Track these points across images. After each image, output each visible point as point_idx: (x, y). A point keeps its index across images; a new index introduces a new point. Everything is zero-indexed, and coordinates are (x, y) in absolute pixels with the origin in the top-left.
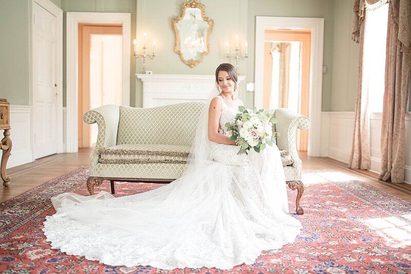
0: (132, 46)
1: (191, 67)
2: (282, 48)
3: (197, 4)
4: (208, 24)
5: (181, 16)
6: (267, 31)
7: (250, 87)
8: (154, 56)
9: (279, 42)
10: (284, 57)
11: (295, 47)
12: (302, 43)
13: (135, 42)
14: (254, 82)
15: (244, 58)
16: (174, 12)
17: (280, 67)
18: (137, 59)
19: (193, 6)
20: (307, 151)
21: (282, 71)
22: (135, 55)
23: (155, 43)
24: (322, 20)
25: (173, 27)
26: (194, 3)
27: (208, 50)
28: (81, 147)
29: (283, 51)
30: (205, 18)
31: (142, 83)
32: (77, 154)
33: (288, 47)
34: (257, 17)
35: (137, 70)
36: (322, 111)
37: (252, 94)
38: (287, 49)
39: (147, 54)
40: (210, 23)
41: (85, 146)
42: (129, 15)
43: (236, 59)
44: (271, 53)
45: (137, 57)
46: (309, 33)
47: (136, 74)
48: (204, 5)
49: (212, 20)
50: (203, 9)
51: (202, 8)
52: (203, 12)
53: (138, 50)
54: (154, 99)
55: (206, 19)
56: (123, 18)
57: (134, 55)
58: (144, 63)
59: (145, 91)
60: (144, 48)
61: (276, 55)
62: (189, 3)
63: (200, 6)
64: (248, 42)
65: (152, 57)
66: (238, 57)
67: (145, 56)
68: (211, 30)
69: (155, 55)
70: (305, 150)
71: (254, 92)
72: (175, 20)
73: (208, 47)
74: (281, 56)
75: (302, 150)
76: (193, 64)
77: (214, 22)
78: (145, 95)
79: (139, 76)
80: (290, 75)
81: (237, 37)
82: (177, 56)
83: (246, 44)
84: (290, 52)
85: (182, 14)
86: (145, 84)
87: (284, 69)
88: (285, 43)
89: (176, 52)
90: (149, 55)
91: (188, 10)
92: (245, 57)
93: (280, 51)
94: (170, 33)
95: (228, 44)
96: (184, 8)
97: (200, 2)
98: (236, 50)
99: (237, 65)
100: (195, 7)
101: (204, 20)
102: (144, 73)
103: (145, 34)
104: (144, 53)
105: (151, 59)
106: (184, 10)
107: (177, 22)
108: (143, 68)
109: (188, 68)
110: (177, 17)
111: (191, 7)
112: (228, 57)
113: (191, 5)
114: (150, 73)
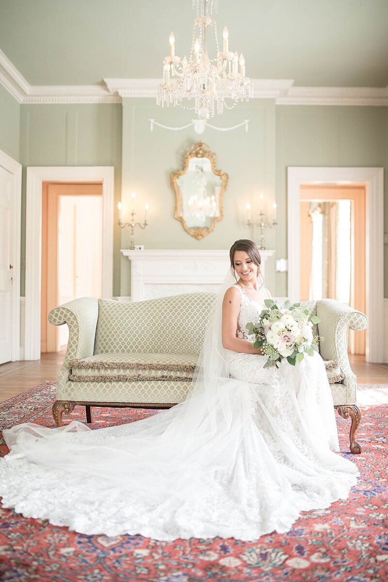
0: (116, 212)
1: (198, 239)
2: (326, 209)
3: (206, 152)
4: (221, 179)
5: (183, 169)
6: (303, 187)
7: (281, 265)
8: (145, 224)
9: (321, 201)
10: (329, 220)
11: (344, 207)
12: (353, 201)
13: (120, 206)
14: (287, 258)
15: (272, 226)
16: (174, 165)
17: (324, 235)
18: (122, 229)
19: (199, 156)
20: (364, 355)
21: (327, 240)
22: (120, 224)
23: (147, 207)
24: (381, 170)
25: (172, 185)
26: (201, 152)
27: (222, 215)
28: (44, 351)
29: (327, 212)
30: (216, 171)
31: (129, 262)
32: (39, 361)
33: (334, 207)
34: (289, 169)
35: (123, 244)
36: (385, 297)
37: (284, 275)
38: (333, 210)
39: (136, 222)
40: (224, 178)
41: (49, 350)
42: (112, 169)
43: (261, 226)
44: (310, 216)
45: (122, 226)
46: (363, 188)
47: (121, 250)
48: (214, 154)
49: (227, 174)
50: (214, 159)
51: (212, 157)
52: (214, 163)
53: (125, 217)
54: (146, 284)
55: (218, 173)
56: (104, 174)
57: (118, 224)
58: (132, 234)
59: (133, 273)
60: (132, 214)
61: (318, 218)
62: (194, 152)
63: (209, 155)
64: (277, 202)
65: (143, 226)
66: (263, 224)
67: (133, 225)
68: (225, 186)
69: (147, 223)
70: (363, 353)
71: (287, 272)
72: (175, 174)
73: (221, 212)
74: (324, 220)
75: (357, 353)
76: (201, 235)
77: (230, 175)
78: (134, 279)
79: (126, 253)
80: (338, 246)
81: (262, 196)
82: (178, 224)
83: (275, 206)
84: (336, 214)
85: (185, 167)
86: (133, 264)
87: (329, 237)
88: (329, 203)
89: (176, 219)
90: (139, 224)
91: (193, 161)
92: (274, 224)
93: (323, 213)
94: (169, 193)
95: (248, 206)
96: (187, 158)
97: (208, 150)
98: (261, 215)
99: (263, 236)
100: (202, 156)
101: (216, 174)
102: (132, 248)
103: (134, 195)
104: (133, 220)
105: (142, 228)
106: (188, 161)
107: (178, 178)
108: (132, 242)
109: (194, 240)
110: (178, 171)
111: (197, 157)
112: (249, 224)
113: (197, 154)
114: (140, 249)
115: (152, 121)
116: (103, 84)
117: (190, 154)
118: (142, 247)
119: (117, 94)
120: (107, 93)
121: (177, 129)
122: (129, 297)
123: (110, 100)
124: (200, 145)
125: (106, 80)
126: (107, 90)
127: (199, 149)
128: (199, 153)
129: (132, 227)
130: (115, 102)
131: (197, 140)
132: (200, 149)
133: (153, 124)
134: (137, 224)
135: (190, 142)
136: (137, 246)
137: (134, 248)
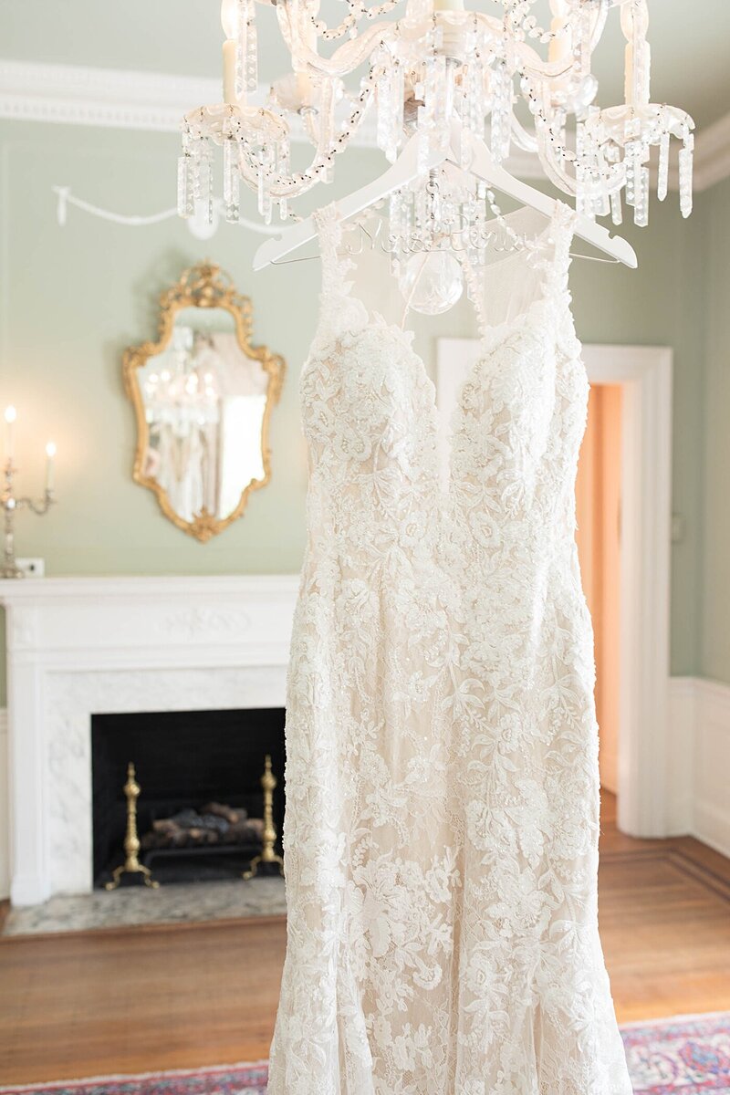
1: (200, 541)
3: (221, 294)
4: (264, 369)
5: (157, 340)
8: (48, 501)
16: (130, 325)
19: (204, 302)
23: (51, 449)
25: (125, 385)
26: (209, 292)
27: (268, 473)
30: (252, 347)
31: (3, 612)
34: (441, 344)
36: (671, 674)
39: (18, 493)
40: (274, 368)
48: (246, 299)
49: (281, 358)
50: (247, 315)
51: (239, 308)
52: (243, 325)
54: (51, 674)
55: (257, 353)
58: (8, 531)
59: (13, 645)
60: (7, 474)
62: (188, 291)
63: (231, 303)
65: (41, 507)
67: (11, 504)
68: (276, 392)
69: (52, 496)
72: (130, 356)
73: (266, 462)
76: (209, 528)
77: (288, 362)
82: (143, 497)
85: (161, 333)
86: (14, 616)
89: (139, 484)
90: (28, 501)
91: (184, 318)
94: (114, 406)
96: (168, 308)
97: (231, 288)
100: (214, 303)
101: (250, 357)
102: (8, 573)
103: (11, 414)
104: (8, 490)
105: (39, 513)
106: (171, 316)
107: (142, 363)
108: (7, 554)
109: (189, 542)
110: (141, 344)
111: (197, 304)
113: (196, 298)
114: (32, 568)
115: (63, 192)
117: (178, 297)
118: (39, 564)
121: (136, 221)
124: (207, 271)
127: (201, 283)
128: (204, 296)
129: (7, 509)
131: (199, 256)
132: (207, 285)
133: (67, 203)
134: (23, 499)
135: (178, 262)
136: (21, 563)
137: (14, 571)
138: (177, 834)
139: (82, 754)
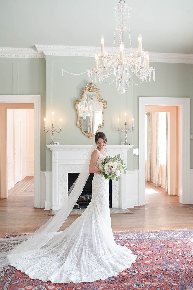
0: (43, 123)
3: (94, 88)
4: (103, 104)
5: (81, 98)
7: (136, 152)
8: (60, 130)
13: (45, 119)
14: (138, 148)
15: (132, 131)
16: (76, 95)
18: (46, 133)
22: (45, 130)
23: (61, 120)
24: (189, 99)
25: (75, 107)
26: (91, 88)
27: (103, 125)
30: (100, 99)
31: (51, 152)
34: (140, 98)
35: (47, 141)
36: (190, 169)
37: (137, 157)
39: (54, 129)
42: (39, 97)
43: (126, 131)
45: (46, 131)
47: (46, 146)
48: (99, 90)
50: (99, 93)
52: (98, 95)
53: (48, 126)
54: (60, 164)
56: (36, 100)
58: (52, 136)
59: (53, 158)
60: (52, 125)
62: (88, 88)
63: (96, 90)
64: (134, 118)
65: (58, 131)
66: (127, 130)
67: (53, 131)
68: (105, 109)
72: (76, 102)
73: (103, 122)
76: (91, 136)
77: (107, 102)
78: (53, 162)
79: (49, 147)
81: (126, 114)
83: (133, 120)
86: (53, 153)
89: (78, 127)
91: (87, 93)
94: (73, 111)
95: (118, 120)
96: (84, 92)
97: (96, 87)
98: (125, 125)
99: (126, 137)
100: (92, 91)
101: (100, 101)
102: (52, 144)
103: (53, 113)
104: (52, 128)
105: (58, 133)
107: (78, 103)
108: (52, 140)
109: (87, 139)
110: (78, 99)
112: (119, 130)
113: (89, 90)
114: (57, 144)
115: (63, 69)
116: (34, 47)
117: (85, 90)
118: (58, 143)
119: (42, 53)
120: (36, 53)
121: (77, 74)
122: (51, 172)
123: (38, 56)
124: (91, 84)
125: (36, 45)
126: (37, 51)
128: (91, 89)
129: (52, 132)
130: (40, 58)
131: (90, 81)
132: (91, 87)
133: (64, 71)
134: (55, 130)
135: (86, 82)
136: (55, 143)
137: (54, 144)
138: (85, 198)
139: (66, 181)
